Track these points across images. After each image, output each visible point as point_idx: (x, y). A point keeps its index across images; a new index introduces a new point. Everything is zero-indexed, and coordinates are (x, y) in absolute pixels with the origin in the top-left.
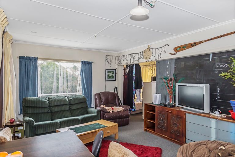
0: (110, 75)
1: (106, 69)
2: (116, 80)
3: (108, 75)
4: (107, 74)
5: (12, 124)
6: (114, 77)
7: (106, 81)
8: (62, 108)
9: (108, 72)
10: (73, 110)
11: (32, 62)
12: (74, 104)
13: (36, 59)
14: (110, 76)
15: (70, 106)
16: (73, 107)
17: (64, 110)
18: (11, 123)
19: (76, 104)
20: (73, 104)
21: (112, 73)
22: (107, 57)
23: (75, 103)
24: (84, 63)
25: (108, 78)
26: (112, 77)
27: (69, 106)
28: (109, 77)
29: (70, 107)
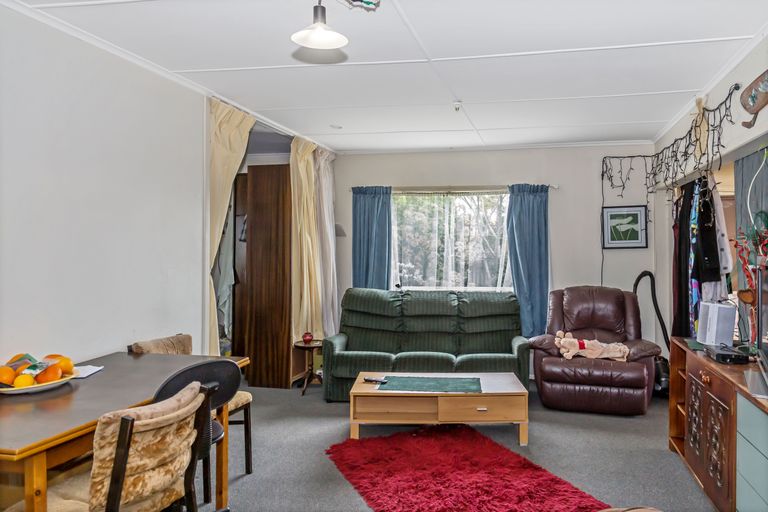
0: (623, 228)
1: (603, 208)
2: (647, 247)
3: (614, 227)
4: (609, 223)
5: (307, 346)
6: (642, 235)
7: (604, 248)
8: (435, 325)
9: (613, 217)
10: (469, 334)
11: (377, 199)
12: (475, 318)
13: (386, 192)
14: (623, 231)
15: (462, 321)
16: (471, 327)
17: (442, 332)
18: (306, 342)
19: (480, 317)
20: (471, 318)
21: (630, 219)
22: (607, 161)
23: (478, 315)
24: (517, 191)
25: (613, 239)
26: (634, 235)
27: (459, 323)
28: (617, 234)
29: (462, 326)
